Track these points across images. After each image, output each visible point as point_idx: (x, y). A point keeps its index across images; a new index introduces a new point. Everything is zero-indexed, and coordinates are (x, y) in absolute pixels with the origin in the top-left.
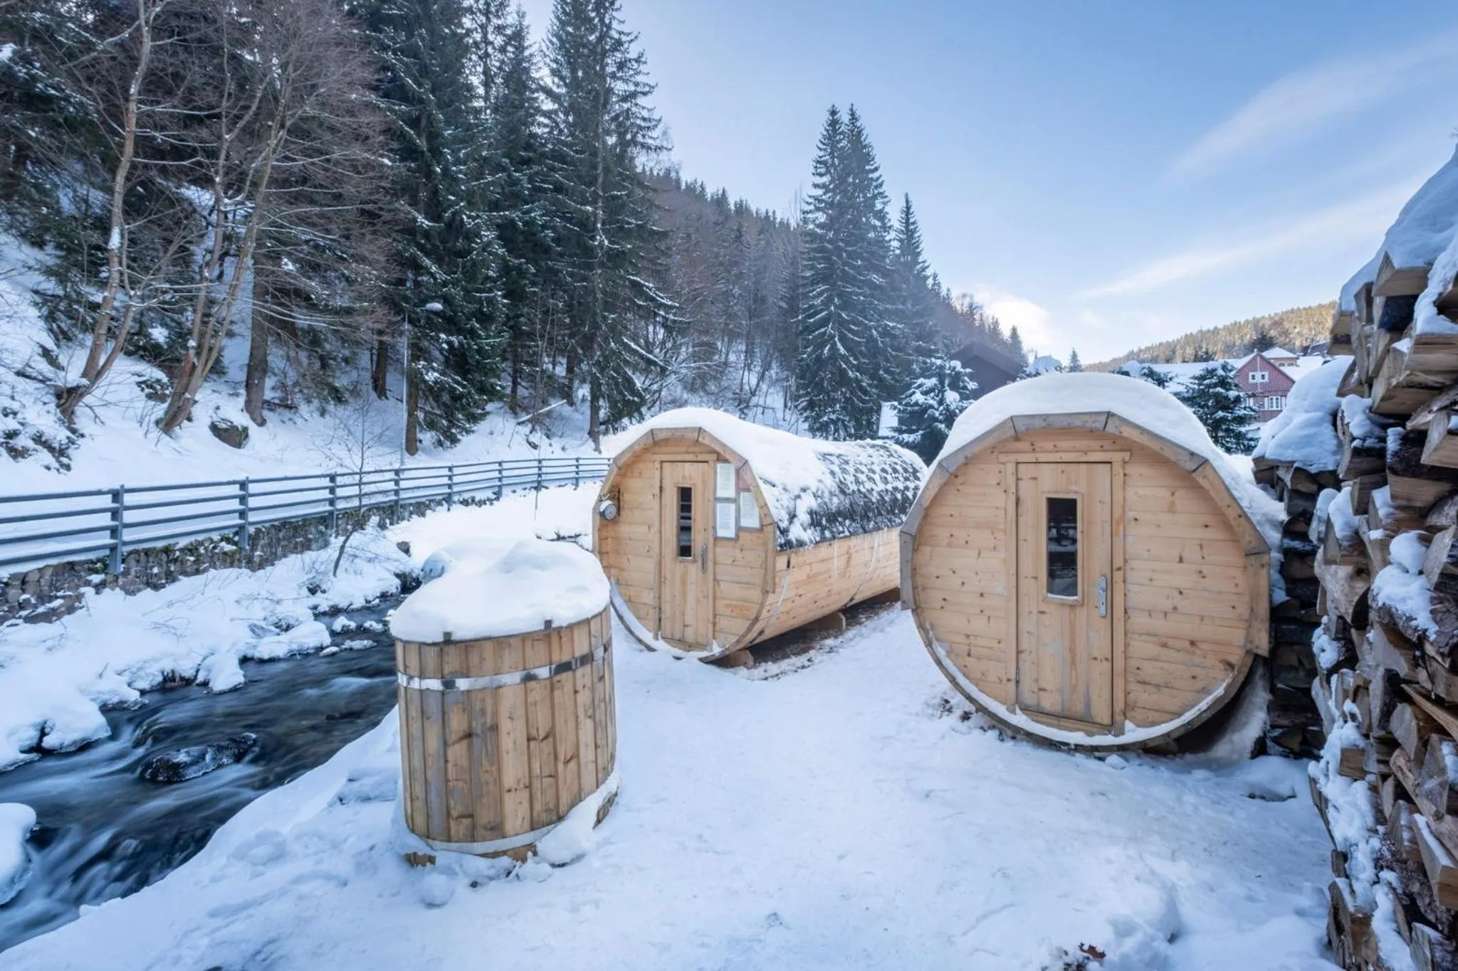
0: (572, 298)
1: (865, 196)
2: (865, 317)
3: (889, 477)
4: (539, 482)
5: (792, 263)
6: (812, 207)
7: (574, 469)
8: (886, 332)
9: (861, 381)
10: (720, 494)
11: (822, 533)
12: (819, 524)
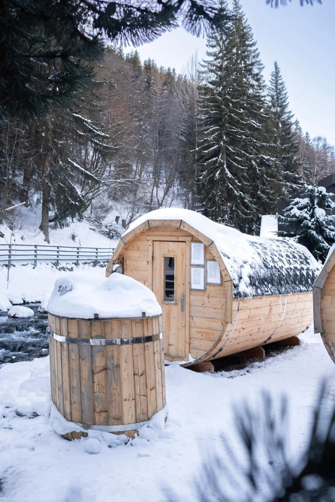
0: (31, 128)
1: (245, 63)
2: (246, 151)
3: (291, 260)
4: (9, 261)
5: (190, 109)
6: (206, 69)
7: (33, 253)
8: (262, 163)
9: (244, 198)
10: (193, 262)
11: (257, 291)
12: (255, 285)
